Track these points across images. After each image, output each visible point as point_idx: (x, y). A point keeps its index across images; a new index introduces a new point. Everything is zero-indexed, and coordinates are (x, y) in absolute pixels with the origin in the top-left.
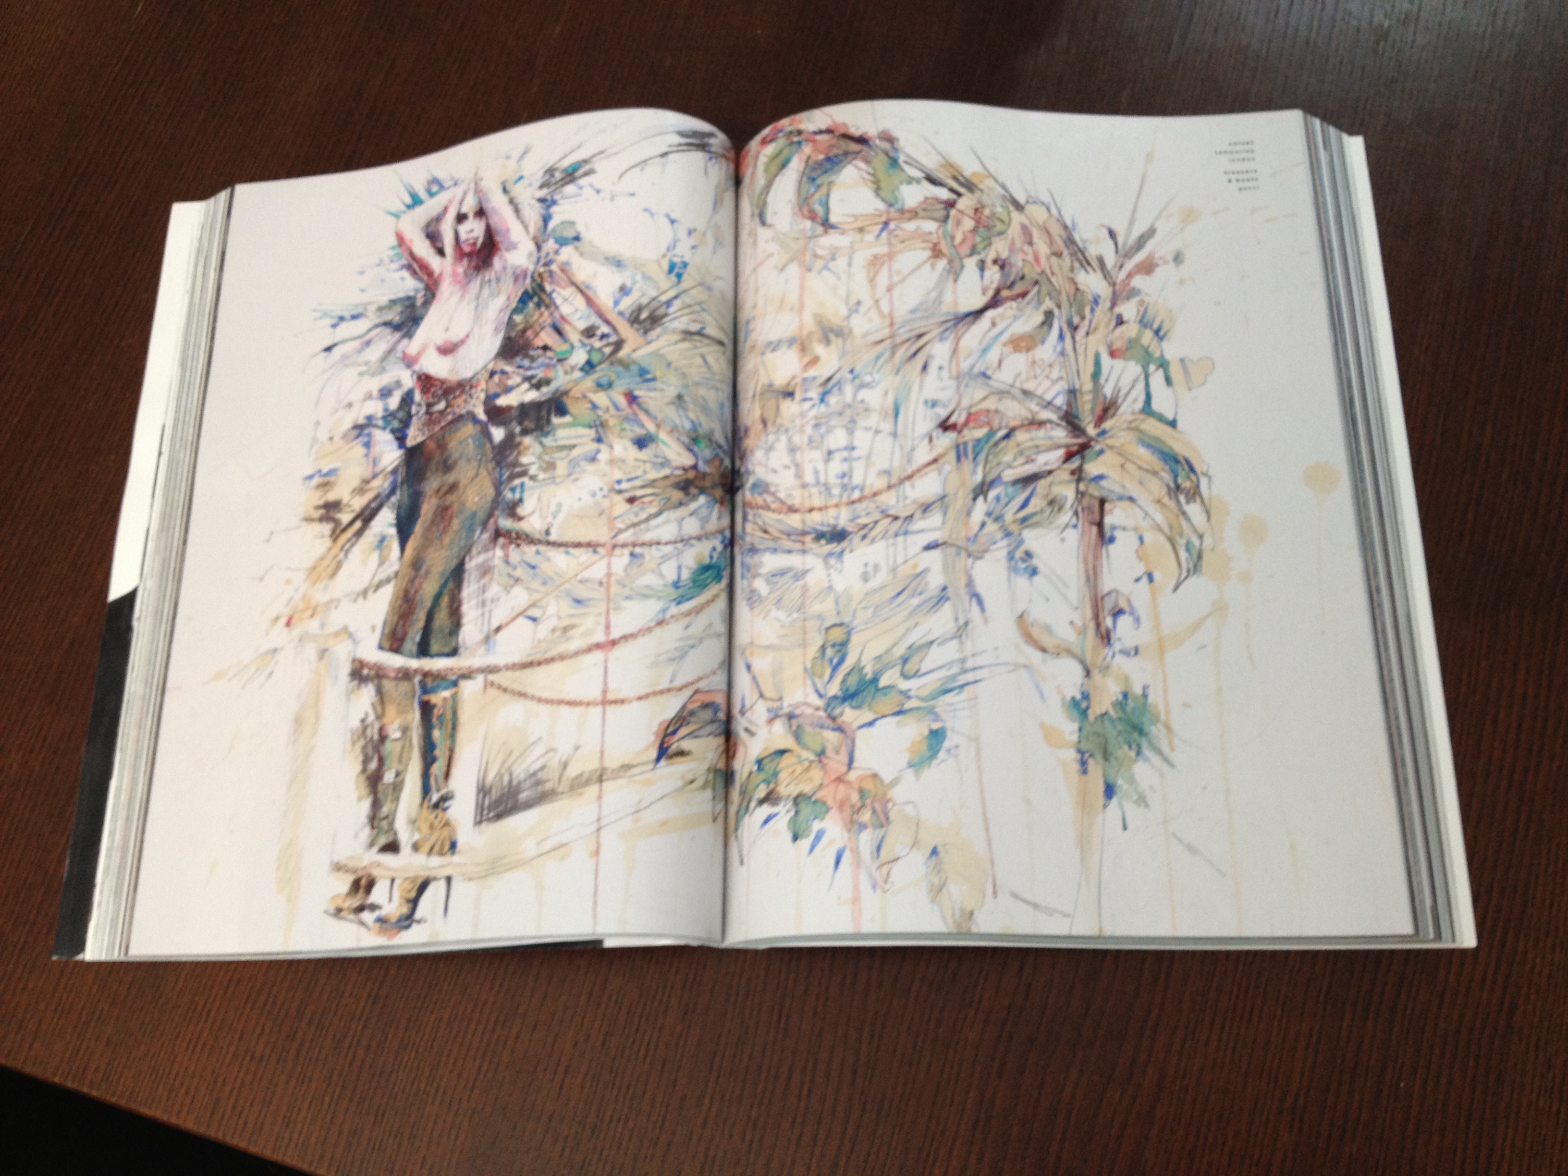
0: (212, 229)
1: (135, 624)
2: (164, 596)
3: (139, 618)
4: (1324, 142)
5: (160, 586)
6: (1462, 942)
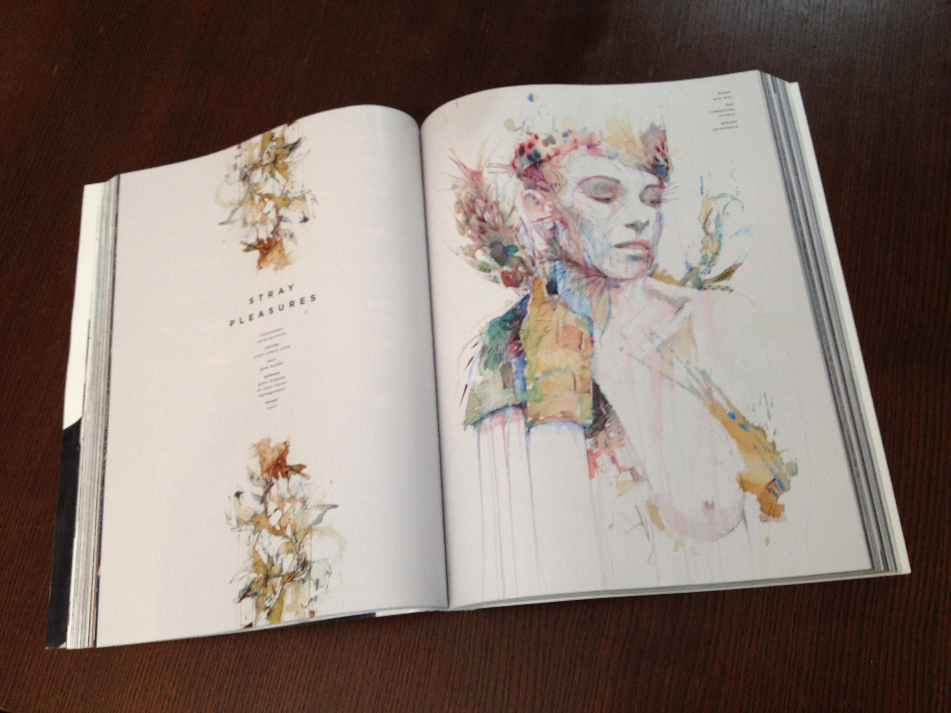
0: (109, 201)
1: (82, 442)
2: (98, 425)
3: (83, 439)
5: (95, 419)
6: (902, 571)
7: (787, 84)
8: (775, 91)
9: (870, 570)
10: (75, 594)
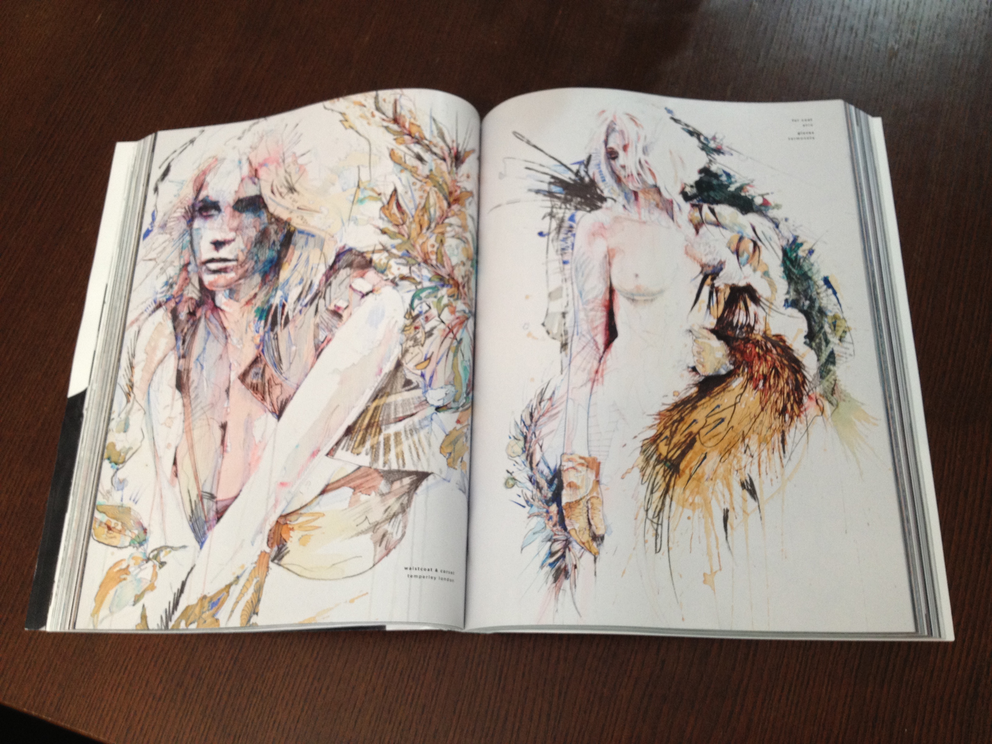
0: (142, 160)
1: (85, 412)
2: (105, 395)
3: (87, 410)
4: (857, 121)
5: (102, 388)
6: (945, 638)
7: (870, 118)
8: (858, 124)
9: (912, 633)
10: (61, 574)
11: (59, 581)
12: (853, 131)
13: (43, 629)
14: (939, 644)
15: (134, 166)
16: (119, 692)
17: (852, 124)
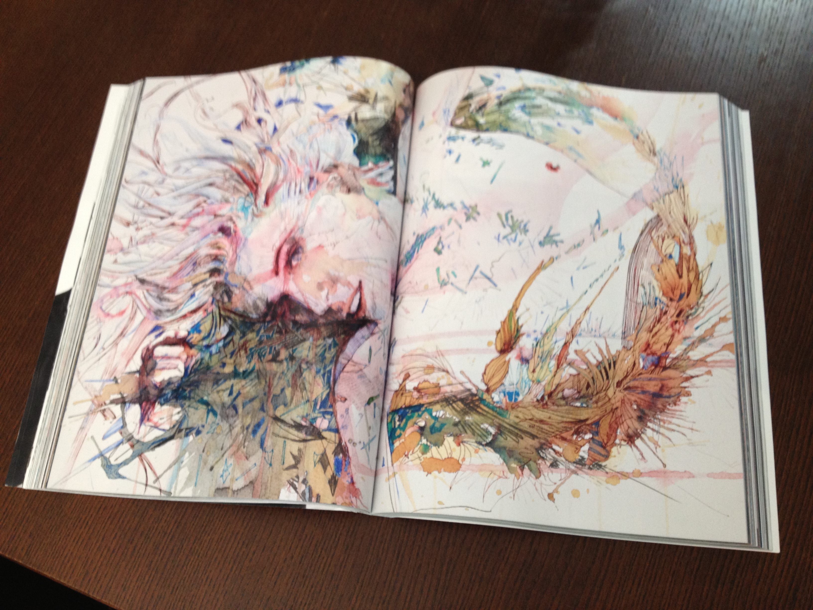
1: (69, 308)
2: (86, 295)
3: (71, 305)
4: (729, 113)
5: (84, 288)
6: (772, 550)
7: (740, 111)
8: (729, 116)
9: (746, 544)
10: (39, 441)
11: (36, 447)
12: (725, 121)
13: (20, 486)
14: (767, 554)
15: (124, 107)
16: (79, 544)
17: (724, 115)
